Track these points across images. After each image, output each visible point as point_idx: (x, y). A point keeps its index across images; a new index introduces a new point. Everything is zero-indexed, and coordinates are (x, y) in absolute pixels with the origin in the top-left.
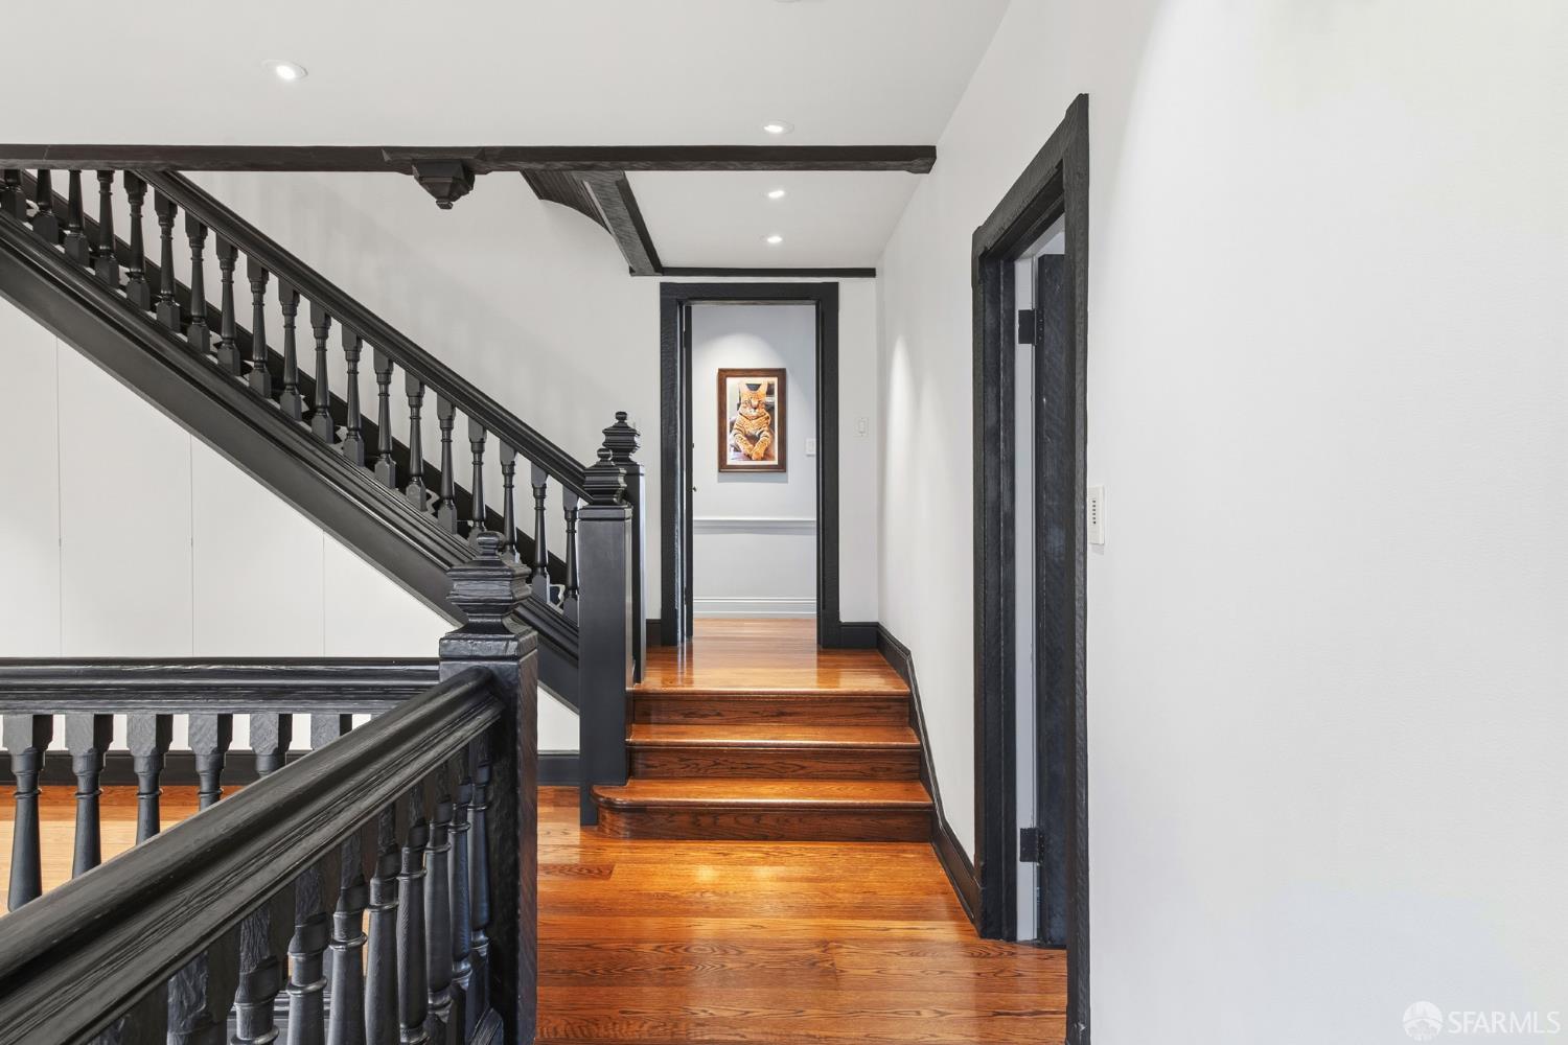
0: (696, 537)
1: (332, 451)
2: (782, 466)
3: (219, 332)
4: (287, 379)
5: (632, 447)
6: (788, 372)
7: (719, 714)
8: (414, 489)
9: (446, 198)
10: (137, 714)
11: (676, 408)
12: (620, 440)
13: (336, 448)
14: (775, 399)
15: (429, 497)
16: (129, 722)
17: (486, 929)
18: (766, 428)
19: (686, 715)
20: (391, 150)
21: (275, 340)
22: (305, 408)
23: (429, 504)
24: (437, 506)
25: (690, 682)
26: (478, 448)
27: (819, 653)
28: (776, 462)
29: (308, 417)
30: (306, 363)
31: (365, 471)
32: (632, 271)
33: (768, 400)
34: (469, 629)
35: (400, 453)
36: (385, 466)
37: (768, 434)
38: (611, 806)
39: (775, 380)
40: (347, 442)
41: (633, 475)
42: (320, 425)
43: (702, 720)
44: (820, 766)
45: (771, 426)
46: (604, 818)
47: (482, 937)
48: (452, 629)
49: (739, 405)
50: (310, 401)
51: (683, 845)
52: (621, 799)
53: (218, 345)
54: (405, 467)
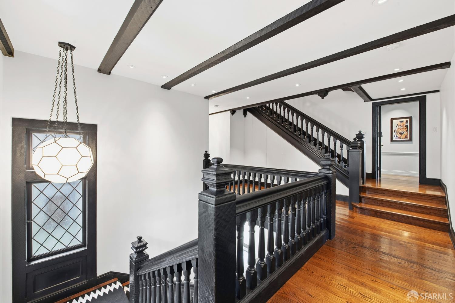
0: (382, 156)
1: (303, 140)
2: (411, 140)
3: (287, 123)
4: (297, 129)
5: (363, 138)
6: (413, 117)
7: (384, 194)
8: (317, 146)
9: (323, 97)
10: (278, 176)
11: (376, 129)
12: (360, 136)
13: (304, 140)
14: (408, 124)
15: (320, 148)
16: (277, 177)
17: (326, 215)
18: (406, 131)
19: (375, 193)
20: (313, 91)
21: (295, 123)
22: (299, 133)
23: (320, 149)
24: (322, 149)
25: (380, 186)
26: (329, 139)
27: (419, 185)
28: (409, 139)
29: (300, 135)
30: (300, 126)
31: (309, 143)
32: (365, 101)
33: (407, 124)
34: (324, 168)
35: (315, 140)
36: (312, 142)
37: (406, 132)
38: (355, 206)
39: (408, 120)
40: (306, 139)
41: (363, 143)
42: (302, 136)
43: (379, 194)
44: (413, 209)
45: (407, 131)
46: (354, 209)
47: (325, 216)
48: (321, 168)
49: (397, 126)
50: (300, 132)
51: (372, 217)
52: (358, 205)
53: (287, 125)
54: (316, 142)
